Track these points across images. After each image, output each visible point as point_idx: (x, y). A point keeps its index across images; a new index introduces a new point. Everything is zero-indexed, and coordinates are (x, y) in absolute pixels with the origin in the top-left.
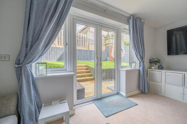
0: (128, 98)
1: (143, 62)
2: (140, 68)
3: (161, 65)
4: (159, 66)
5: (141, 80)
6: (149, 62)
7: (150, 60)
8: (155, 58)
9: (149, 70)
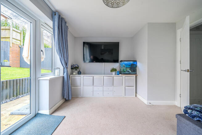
0: (52, 115)
1: (67, 68)
2: (64, 75)
3: (80, 71)
4: (78, 72)
5: (66, 87)
6: (71, 68)
7: (72, 66)
8: (76, 65)
9: (71, 76)
